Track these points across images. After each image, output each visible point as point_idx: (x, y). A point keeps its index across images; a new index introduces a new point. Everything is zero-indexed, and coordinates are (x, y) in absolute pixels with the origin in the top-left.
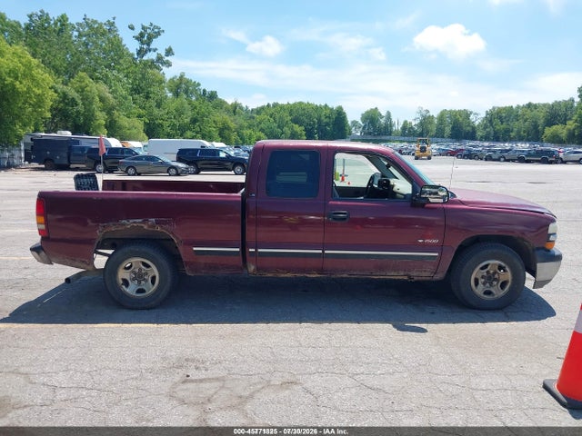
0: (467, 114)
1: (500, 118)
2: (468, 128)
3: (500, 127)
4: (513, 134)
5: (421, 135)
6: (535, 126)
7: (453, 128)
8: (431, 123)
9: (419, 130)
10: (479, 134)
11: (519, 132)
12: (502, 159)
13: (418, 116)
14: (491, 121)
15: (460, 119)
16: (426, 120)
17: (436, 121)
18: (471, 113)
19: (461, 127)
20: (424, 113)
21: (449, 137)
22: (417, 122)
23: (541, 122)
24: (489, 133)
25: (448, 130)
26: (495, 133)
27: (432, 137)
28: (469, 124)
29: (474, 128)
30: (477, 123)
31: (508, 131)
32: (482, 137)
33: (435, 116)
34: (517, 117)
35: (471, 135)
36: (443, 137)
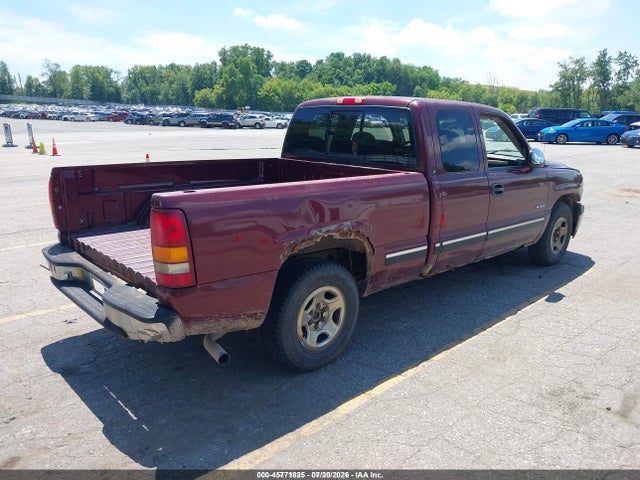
0: (107, 73)
1: (145, 78)
2: (111, 89)
3: (146, 89)
4: (160, 97)
5: (54, 94)
6: (184, 89)
7: (93, 88)
8: (64, 80)
9: (50, 89)
10: (124, 95)
11: (166, 95)
12: (182, 124)
13: (46, 70)
14: (134, 82)
15: (100, 78)
16: (57, 77)
17: (69, 78)
18: (112, 71)
19: (102, 88)
20: (52, 67)
21: (90, 99)
22: (46, 78)
23: (189, 85)
24: (134, 95)
25: (87, 90)
26: (142, 95)
27: (68, 97)
28: (112, 84)
29: (117, 89)
30: (120, 83)
31: (155, 94)
32: (128, 100)
33: (68, 72)
34: (162, 79)
35: (115, 96)
36: (82, 99)
